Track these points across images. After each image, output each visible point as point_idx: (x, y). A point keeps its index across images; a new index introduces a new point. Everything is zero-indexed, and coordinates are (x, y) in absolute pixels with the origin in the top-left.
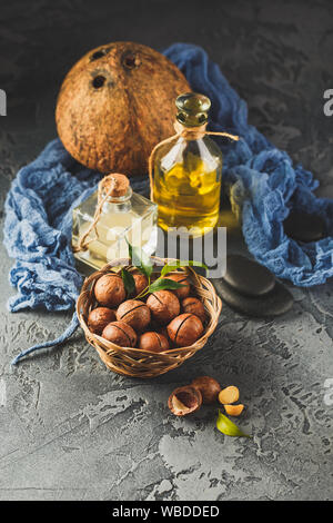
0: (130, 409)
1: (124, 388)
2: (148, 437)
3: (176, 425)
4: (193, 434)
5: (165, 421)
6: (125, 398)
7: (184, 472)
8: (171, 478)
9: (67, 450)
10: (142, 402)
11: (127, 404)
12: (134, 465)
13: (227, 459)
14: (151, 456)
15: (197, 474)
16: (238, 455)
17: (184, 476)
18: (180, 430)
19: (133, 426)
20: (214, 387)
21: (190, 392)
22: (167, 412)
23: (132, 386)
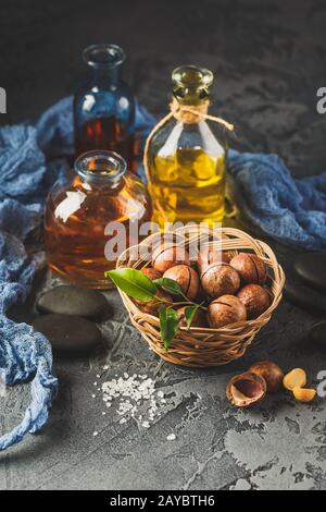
0: (182, 406)
1: (170, 383)
2: (210, 434)
3: (240, 418)
4: (261, 426)
5: (225, 416)
6: (173, 394)
7: (261, 469)
8: (247, 477)
9: (118, 457)
10: (194, 398)
11: (177, 401)
12: (201, 467)
13: (308, 450)
14: (218, 454)
15: (276, 469)
16: (320, 444)
17: (262, 473)
18: (246, 423)
19: (190, 424)
20: (277, 372)
21: (251, 378)
22: (226, 404)
23: (178, 381)
